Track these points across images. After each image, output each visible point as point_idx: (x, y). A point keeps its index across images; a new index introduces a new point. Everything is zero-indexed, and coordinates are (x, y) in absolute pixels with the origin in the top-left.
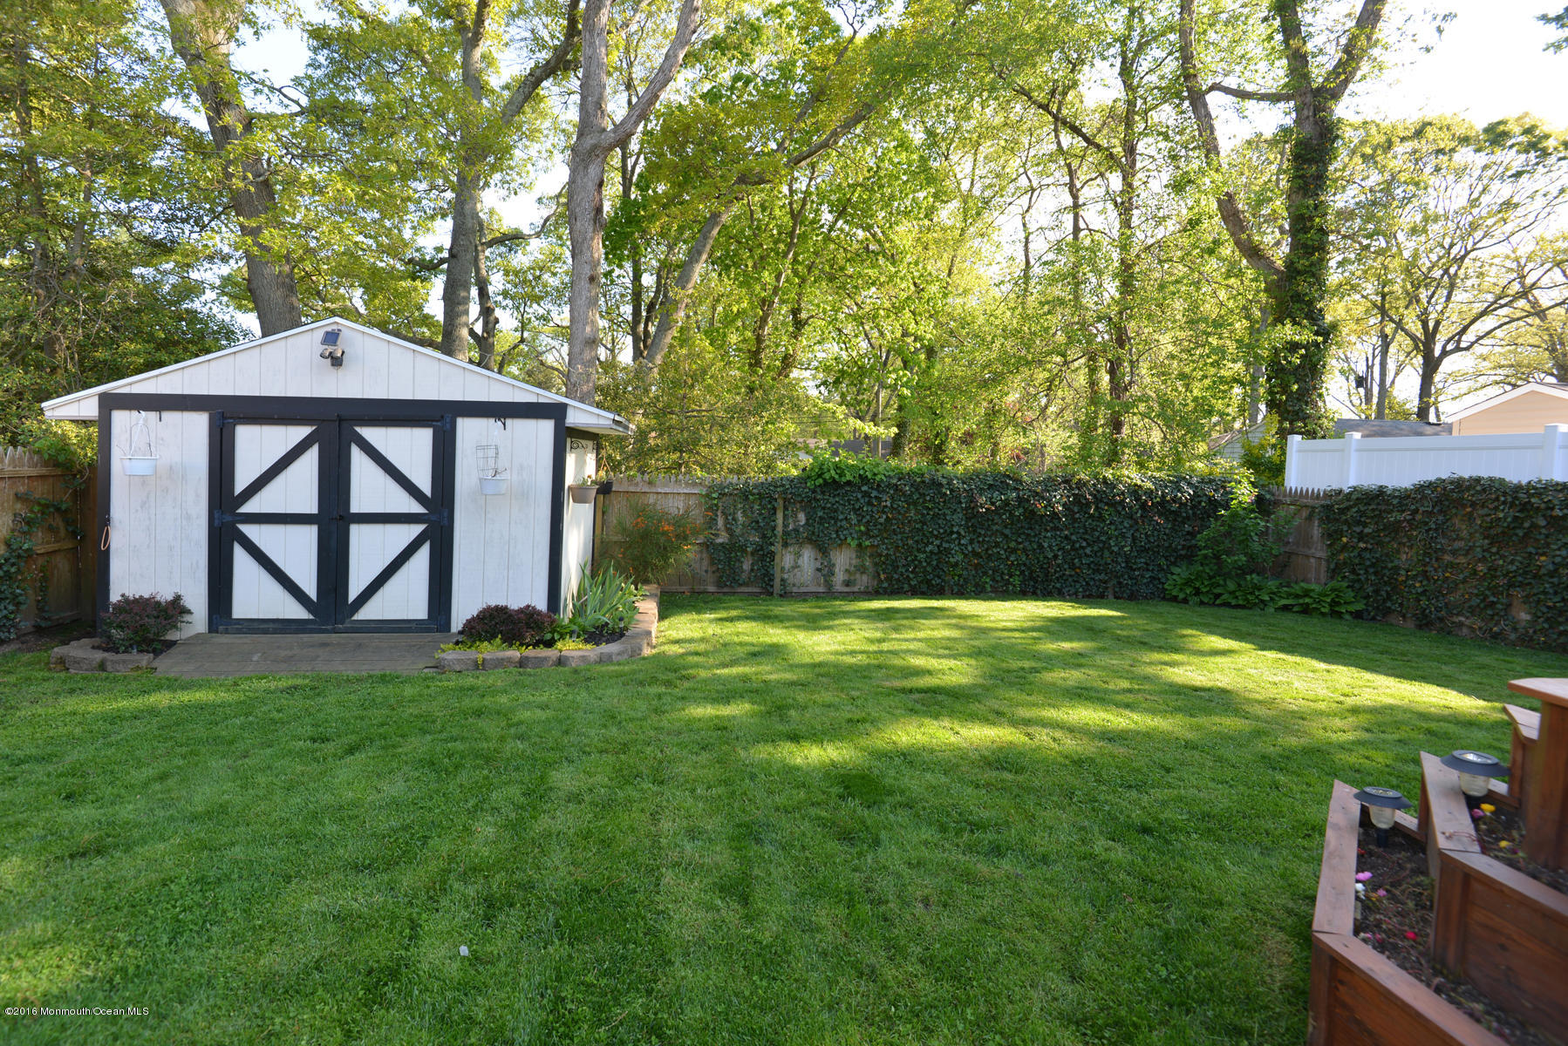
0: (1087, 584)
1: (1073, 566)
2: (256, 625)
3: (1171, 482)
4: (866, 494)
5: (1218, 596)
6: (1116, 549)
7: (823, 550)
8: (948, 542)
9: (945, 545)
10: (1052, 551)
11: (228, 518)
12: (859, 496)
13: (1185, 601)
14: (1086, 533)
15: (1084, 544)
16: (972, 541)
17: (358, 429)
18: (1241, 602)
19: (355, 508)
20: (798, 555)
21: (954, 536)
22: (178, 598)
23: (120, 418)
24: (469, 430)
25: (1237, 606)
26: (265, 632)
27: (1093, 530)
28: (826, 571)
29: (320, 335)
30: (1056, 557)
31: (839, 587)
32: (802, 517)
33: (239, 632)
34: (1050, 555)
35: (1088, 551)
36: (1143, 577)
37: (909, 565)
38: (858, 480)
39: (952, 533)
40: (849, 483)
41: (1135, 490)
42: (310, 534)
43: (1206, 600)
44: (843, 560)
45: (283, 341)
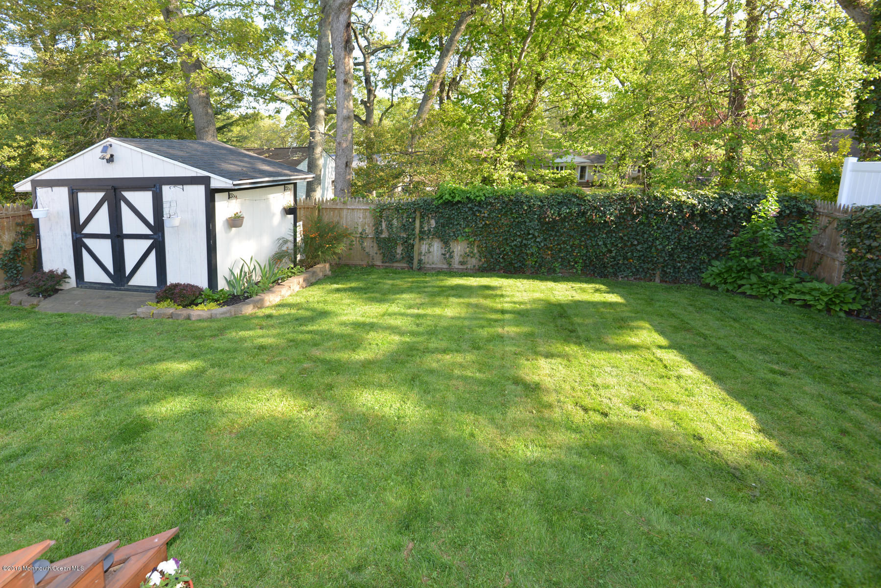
0: (638, 270)
1: (625, 258)
2: (93, 285)
3: (714, 198)
4: (471, 209)
5: (740, 286)
6: (660, 247)
7: (446, 243)
8: (526, 239)
9: (524, 242)
10: (606, 247)
11: (78, 236)
12: (467, 210)
13: (715, 288)
14: (638, 235)
15: (636, 243)
16: (545, 240)
17: (123, 193)
18: (754, 294)
19: (125, 232)
20: (430, 245)
21: (530, 236)
22: (65, 271)
23: (40, 191)
24: (168, 191)
25: (751, 296)
26: (95, 288)
27: (644, 233)
28: (448, 256)
29: (101, 148)
30: (610, 251)
31: (456, 265)
32: (433, 222)
33: (86, 288)
34: (604, 250)
35: (638, 248)
36: (684, 267)
37: (500, 254)
38: (465, 200)
39: (529, 234)
40: (459, 202)
41: (679, 206)
42: (108, 243)
43: (730, 289)
44: (459, 248)
45: (82, 156)
